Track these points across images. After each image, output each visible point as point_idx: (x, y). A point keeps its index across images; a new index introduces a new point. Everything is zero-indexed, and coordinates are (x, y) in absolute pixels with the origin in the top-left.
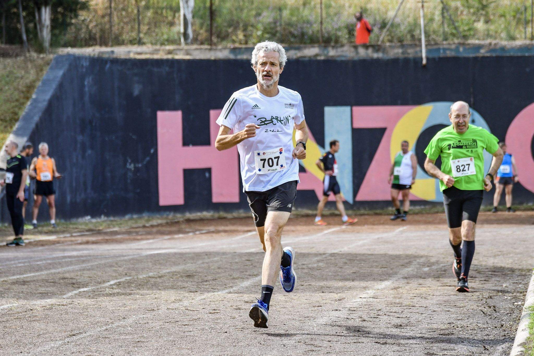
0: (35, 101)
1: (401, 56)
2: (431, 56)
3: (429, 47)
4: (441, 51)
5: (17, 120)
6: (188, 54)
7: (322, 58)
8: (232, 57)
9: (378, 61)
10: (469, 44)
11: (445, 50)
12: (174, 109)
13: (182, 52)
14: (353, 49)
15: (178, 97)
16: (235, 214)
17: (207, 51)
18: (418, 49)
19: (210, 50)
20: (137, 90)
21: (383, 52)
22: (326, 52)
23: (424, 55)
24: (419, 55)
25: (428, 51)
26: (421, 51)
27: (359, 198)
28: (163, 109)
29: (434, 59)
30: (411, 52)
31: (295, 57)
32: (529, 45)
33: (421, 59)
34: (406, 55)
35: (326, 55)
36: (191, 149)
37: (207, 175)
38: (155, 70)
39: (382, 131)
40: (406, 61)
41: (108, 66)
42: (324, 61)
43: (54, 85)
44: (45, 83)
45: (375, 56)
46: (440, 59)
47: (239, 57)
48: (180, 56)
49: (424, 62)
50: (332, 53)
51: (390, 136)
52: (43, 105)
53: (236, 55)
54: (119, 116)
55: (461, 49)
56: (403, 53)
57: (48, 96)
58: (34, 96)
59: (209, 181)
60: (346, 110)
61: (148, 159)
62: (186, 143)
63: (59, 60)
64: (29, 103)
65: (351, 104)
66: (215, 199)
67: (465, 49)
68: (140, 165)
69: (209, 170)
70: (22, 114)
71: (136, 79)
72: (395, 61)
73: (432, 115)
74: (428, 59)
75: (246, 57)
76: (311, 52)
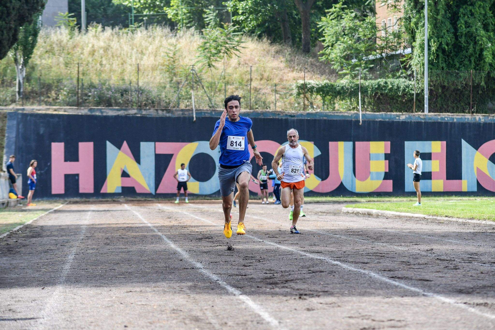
0: (8, 137)
1: (182, 116)
2: (197, 116)
3: (197, 111)
4: (203, 114)
5: (3, 147)
6: (65, 111)
7: (139, 115)
8: (89, 113)
9: (169, 118)
10: (217, 111)
11: (204, 113)
12: (60, 141)
13: (63, 110)
14: (155, 111)
15: (62, 135)
16: (91, 200)
17: (76, 110)
18: (191, 112)
19: (77, 109)
20: (42, 131)
21: (172, 113)
22: (141, 112)
23: (194, 116)
24: (191, 115)
25: (196, 113)
26: (193, 113)
27: (159, 191)
28: (54, 141)
29: (199, 118)
30: (187, 114)
31: (124, 114)
32: (249, 112)
33: (193, 118)
34: (184, 115)
35: (141, 114)
36: (68, 163)
37: (77, 178)
38: (51, 120)
39: (171, 156)
40: (184, 118)
41: (29, 118)
42: (140, 117)
43: (15, 129)
44: (9, 127)
45: (168, 115)
46: (202, 117)
47: (93, 114)
48: (62, 112)
49: (195, 119)
50: (144, 112)
51: (175, 159)
52: (14, 139)
53: (91, 112)
54: (33, 145)
55: (213, 113)
56: (182, 114)
57: (14, 135)
58: (6, 135)
59: (78, 181)
60: (153, 143)
61: (47, 168)
62: (66, 160)
63: (10, 115)
64: (5, 139)
65: (155, 141)
66: (81, 191)
67: (215, 113)
68: (43, 172)
69: (78, 175)
71: (42, 124)
72: (178, 118)
73: (197, 148)
74: (196, 117)
75: (98, 114)
76: (133, 112)
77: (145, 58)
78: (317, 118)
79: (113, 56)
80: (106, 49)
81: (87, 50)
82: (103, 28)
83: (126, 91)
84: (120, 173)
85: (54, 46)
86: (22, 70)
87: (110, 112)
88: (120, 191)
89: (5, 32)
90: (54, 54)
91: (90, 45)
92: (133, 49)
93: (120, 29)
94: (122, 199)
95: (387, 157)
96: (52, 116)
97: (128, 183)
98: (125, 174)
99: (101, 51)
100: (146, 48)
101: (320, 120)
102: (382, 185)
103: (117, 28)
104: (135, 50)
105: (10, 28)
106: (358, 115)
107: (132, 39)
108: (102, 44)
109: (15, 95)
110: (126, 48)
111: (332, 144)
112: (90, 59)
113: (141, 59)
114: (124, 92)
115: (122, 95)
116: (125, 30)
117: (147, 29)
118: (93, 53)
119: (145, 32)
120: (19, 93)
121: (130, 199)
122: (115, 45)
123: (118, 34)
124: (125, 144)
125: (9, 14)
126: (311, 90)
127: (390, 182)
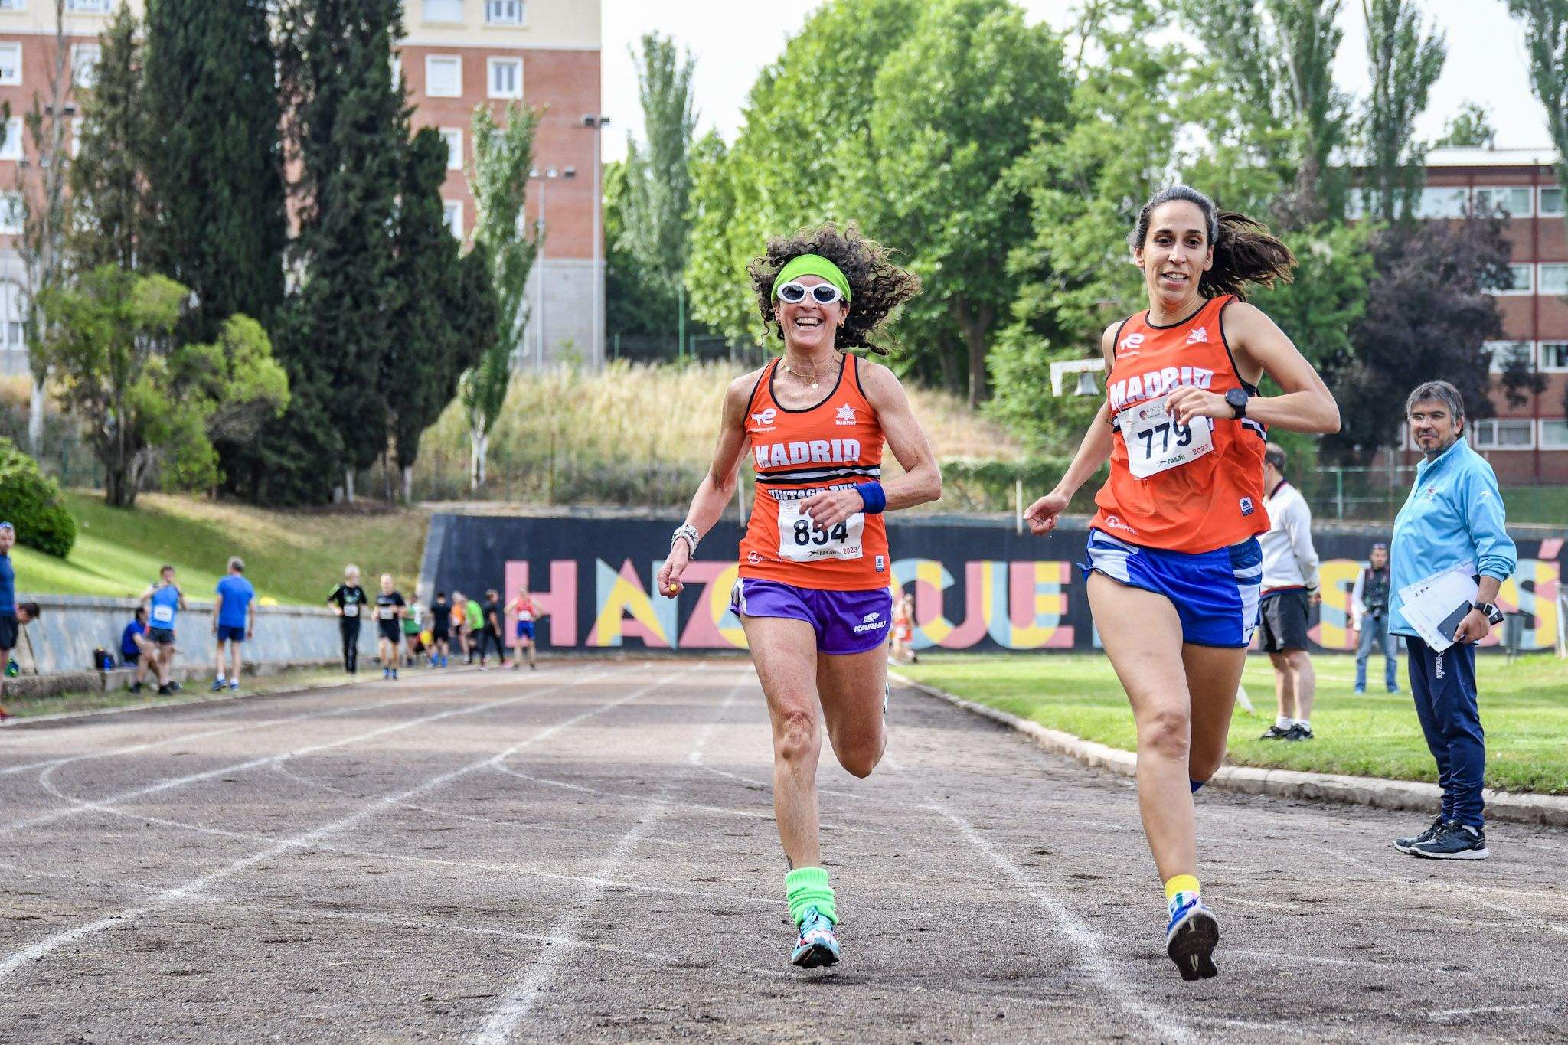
0: (429, 555)
5: (419, 571)
7: (651, 518)
8: (570, 515)
12: (521, 560)
15: (524, 549)
16: (571, 656)
19: (551, 508)
20: (490, 542)
27: (682, 643)
28: (511, 559)
30: (731, 516)
31: (627, 517)
38: (506, 526)
39: (703, 585)
42: (653, 522)
43: (440, 541)
44: (432, 538)
47: (577, 515)
48: (525, 513)
51: (710, 590)
52: (436, 559)
53: (575, 513)
54: (476, 566)
57: (437, 550)
58: (426, 550)
59: (549, 626)
63: (437, 518)
64: (424, 556)
66: (554, 642)
70: (422, 563)
71: (490, 533)
75: (583, 514)
76: (641, 512)
77: (696, 417)
78: (948, 523)
79: (641, 414)
80: (630, 403)
81: (598, 404)
82: (631, 366)
83: (654, 474)
84: (618, 614)
85: (546, 397)
86: (481, 441)
87: (607, 512)
88: (618, 642)
89: (434, 384)
90: (543, 411)
91: (605, 396)
92: (675, 401)
93: (660, 366)
94: (621, 656)
95: (1064, 588)
96: (509, 519)
97: (632, 630)
98: (627, 615)
99: (623, 406)
100: (699, 400)
101: (951, 529)
102: (1055, 637)
103: (653, 366)
104: (679, 404)
105: (443, 378)
106: (1014, 519)
107: (677, 383)
108: (626, 393)
109: (469, 483)
110: (665, 399)
111: (971, 567)
112: (603, 419)
113: (689, 419)
114: (650, 476)
115: (647, 480)
116: (668, 369)
117: (703, 364)
118: (607, 408)
119: (700, 371)
120: (478, 477)
121: (634, 655)
122: (646, 395)
123: (654, 376)
124: (628, 566)
125: (440, 354)
126: (965, 474)
127: (1069, 632)
